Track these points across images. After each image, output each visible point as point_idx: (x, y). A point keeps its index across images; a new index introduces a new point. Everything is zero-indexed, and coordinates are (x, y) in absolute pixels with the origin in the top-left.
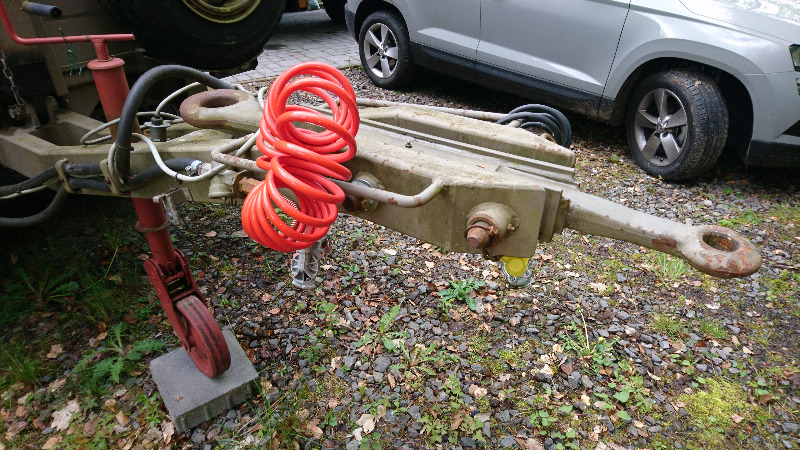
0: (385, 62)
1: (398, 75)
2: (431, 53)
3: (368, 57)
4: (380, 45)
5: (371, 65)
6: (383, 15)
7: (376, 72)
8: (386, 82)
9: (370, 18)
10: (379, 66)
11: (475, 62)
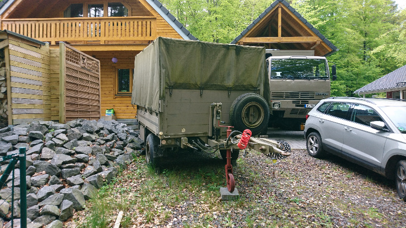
0: (314, 148)
1: (318, 153)
2: (328, 147)
3: (309, 146)
4: (313, 142)
5: (309, 149)
6: (315, 133)
7: (311, 151)
8: (314, 155)
9: (311, 134)
10: (312, 149)
11: (341, 151)
